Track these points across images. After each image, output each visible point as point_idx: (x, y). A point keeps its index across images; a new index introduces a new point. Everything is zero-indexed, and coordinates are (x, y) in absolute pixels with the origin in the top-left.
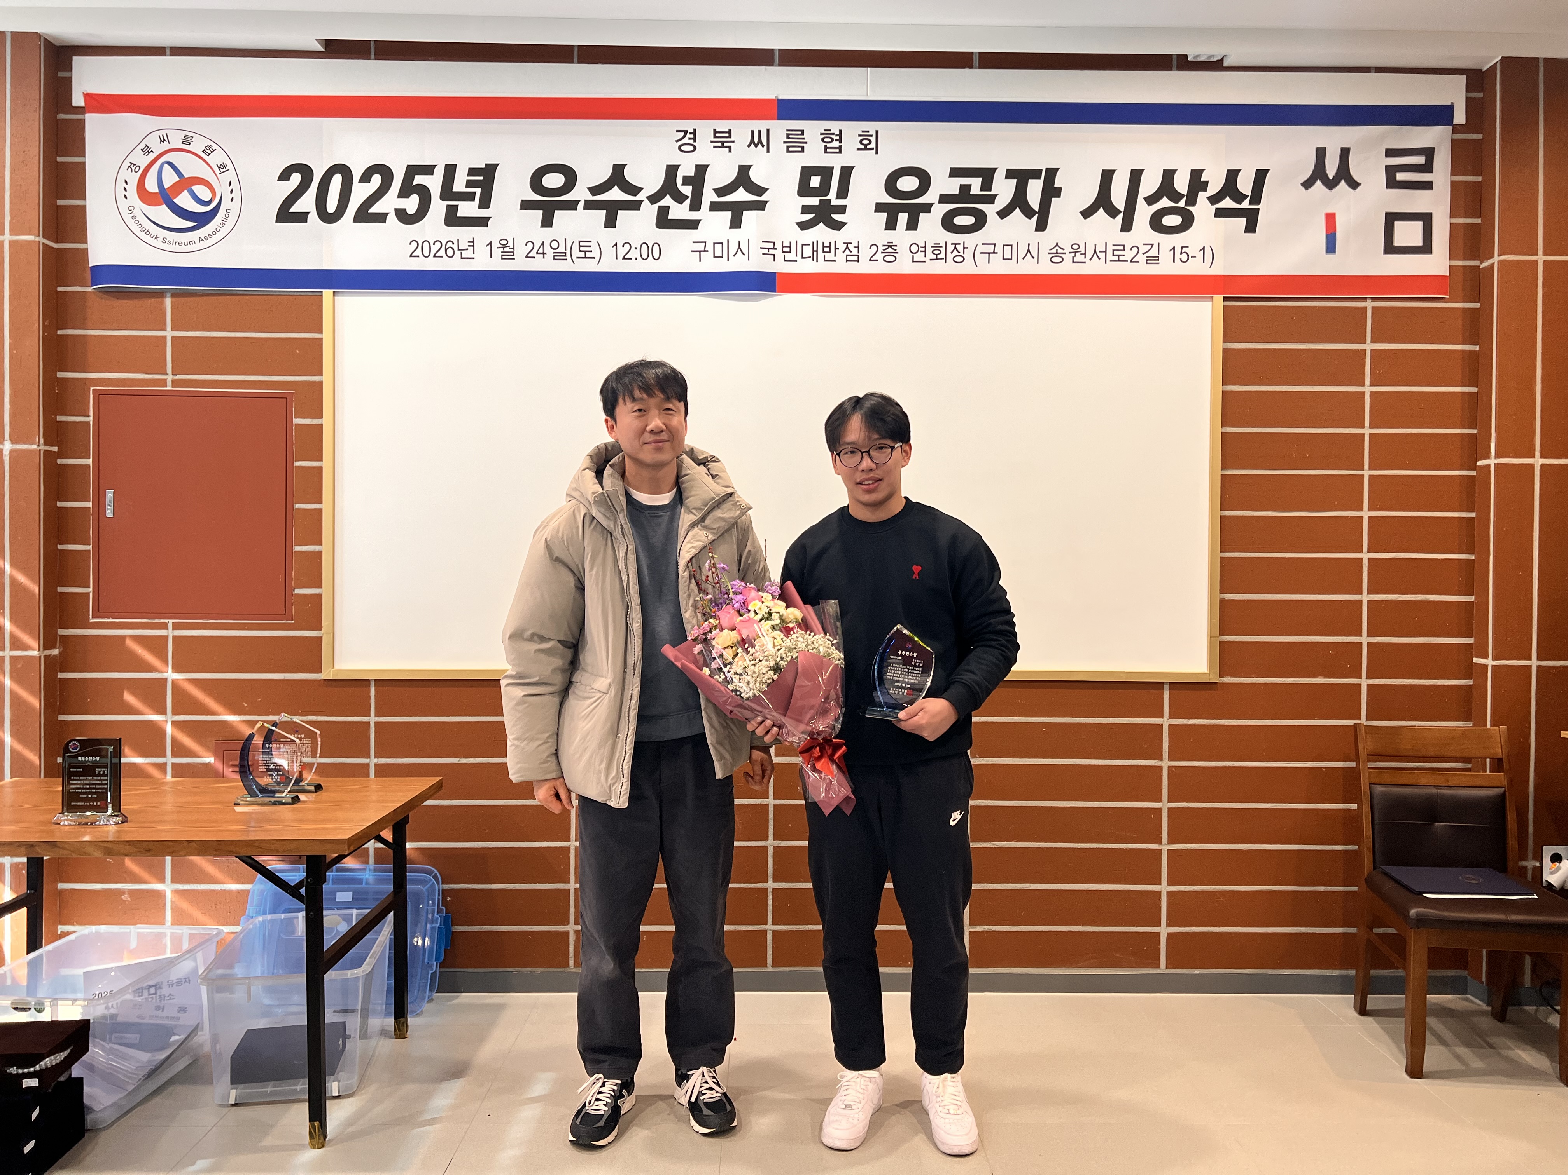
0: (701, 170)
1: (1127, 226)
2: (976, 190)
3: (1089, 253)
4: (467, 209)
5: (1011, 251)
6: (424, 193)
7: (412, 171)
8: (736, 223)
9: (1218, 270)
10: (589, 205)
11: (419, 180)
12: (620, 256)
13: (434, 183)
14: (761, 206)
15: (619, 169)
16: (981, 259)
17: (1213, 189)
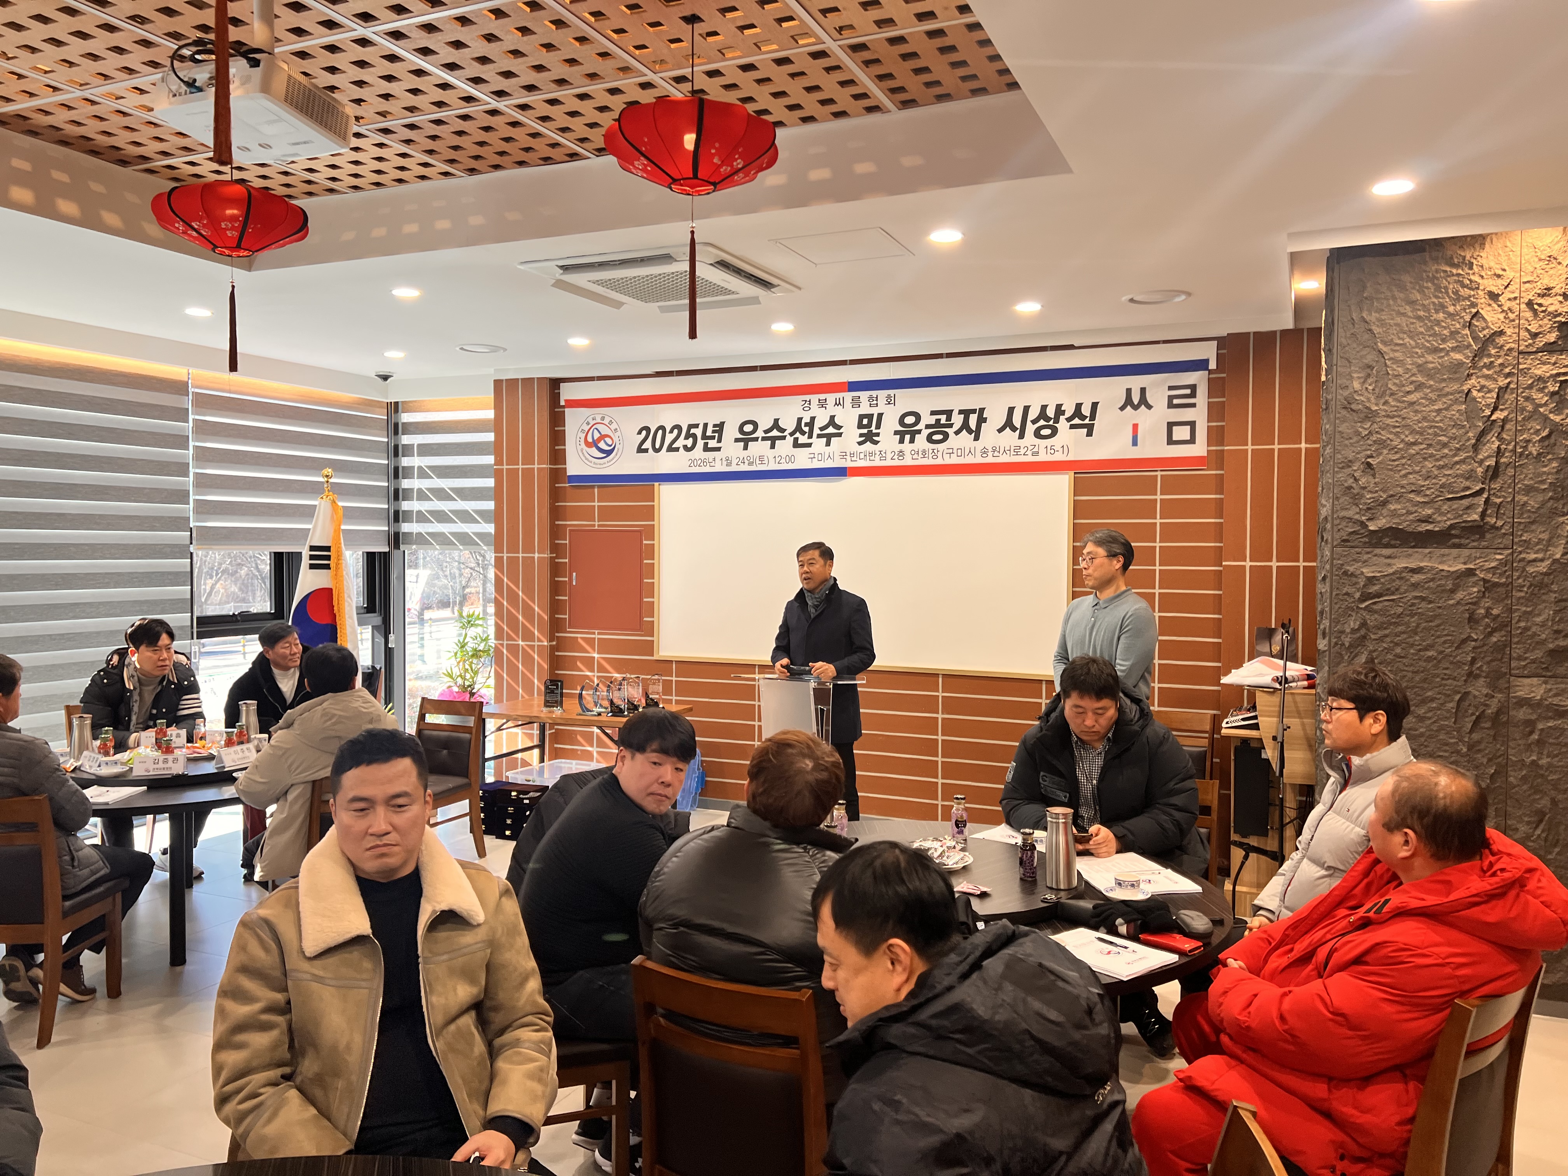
0: (813, 419)
1: (1021, 436)
2: (943, 421)
3: (1002, 451)
4: (712, 444)
5: (961, 452)
6: (694, 436)
7: (691, 427)
8: (828, 444)
9: (1071, 458)
10: (764, 439)
11: (693, 431)
12: (777, 461)
13: (698, 432)
14: (840, 435)
15: (776, 421)
16: (946, 457)
17: (1068, 414)
